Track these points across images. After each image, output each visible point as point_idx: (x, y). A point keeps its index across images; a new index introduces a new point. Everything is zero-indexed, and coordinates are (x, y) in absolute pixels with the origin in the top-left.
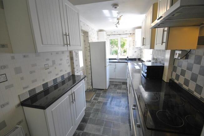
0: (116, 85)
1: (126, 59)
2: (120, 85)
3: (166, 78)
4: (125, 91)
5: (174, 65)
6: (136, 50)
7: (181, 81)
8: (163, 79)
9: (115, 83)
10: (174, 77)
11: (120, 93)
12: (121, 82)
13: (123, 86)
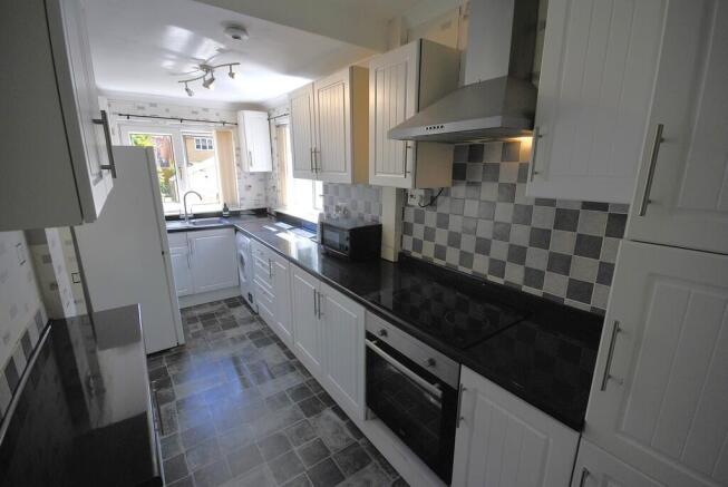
0: (208, 319)
1: (219, 215)
2: (224, 313)
3: (390, 253)
4: (255, 327)
5: (406, 220)
6: (250, 181)
7: (428, 251)
8: (382, 256)
9: (197, 313)
10: (408, 246)
11: (242, 338)
12: (219, 302)
13: (239, 313)
